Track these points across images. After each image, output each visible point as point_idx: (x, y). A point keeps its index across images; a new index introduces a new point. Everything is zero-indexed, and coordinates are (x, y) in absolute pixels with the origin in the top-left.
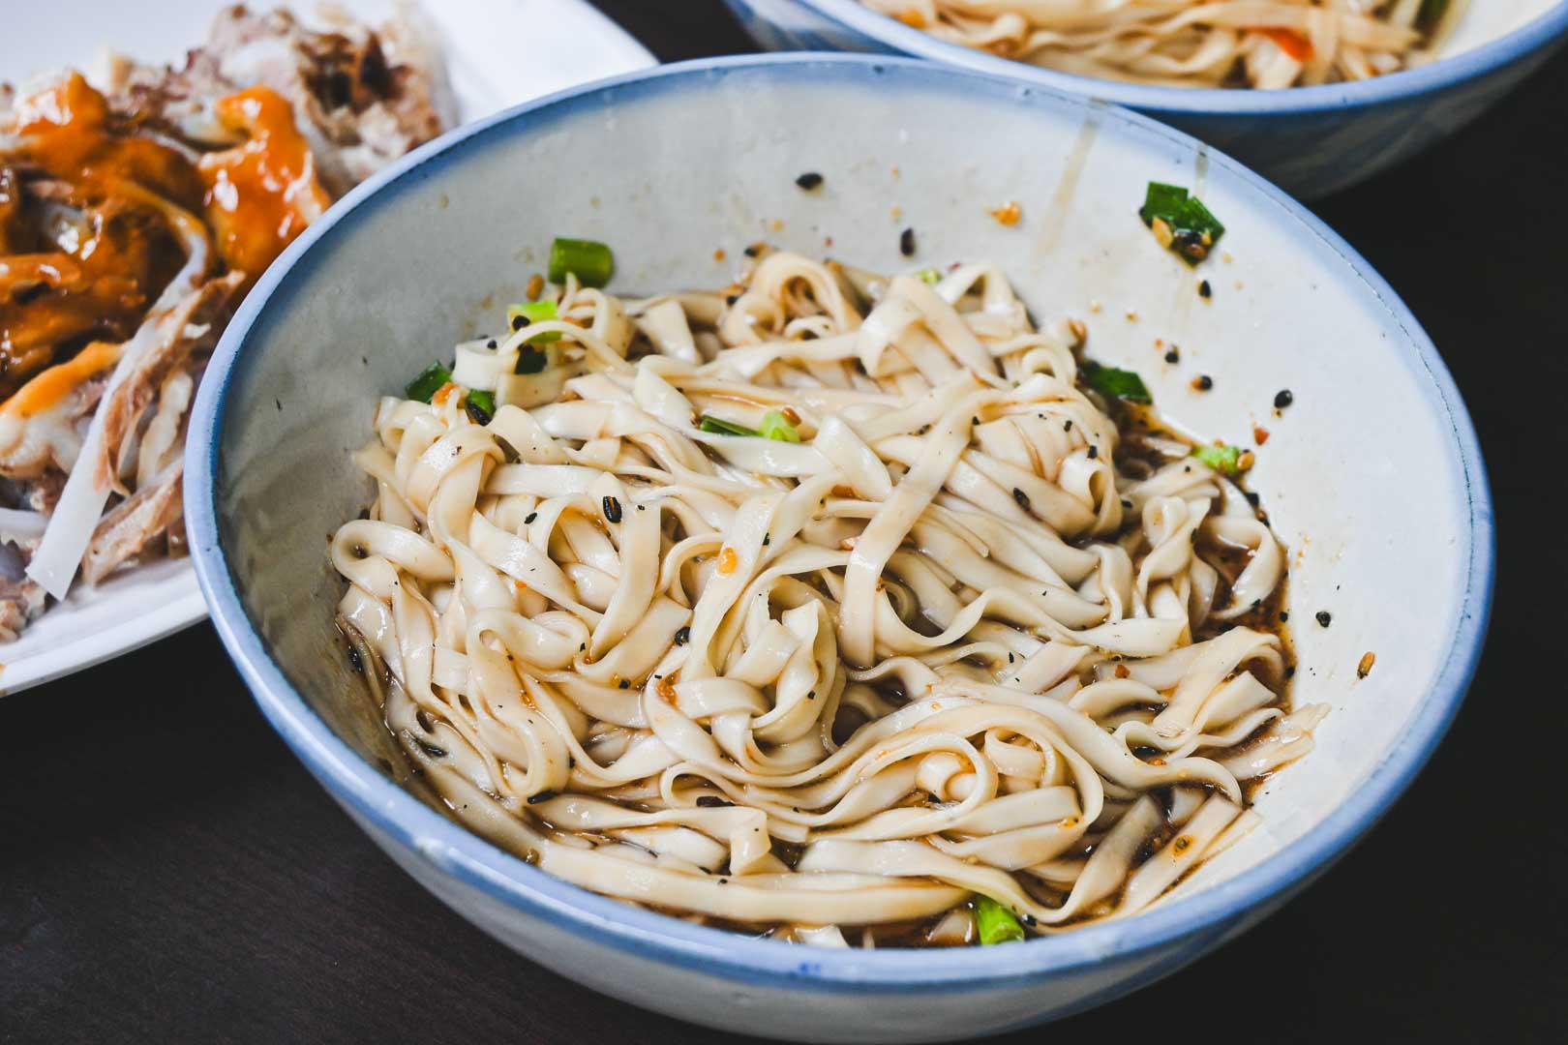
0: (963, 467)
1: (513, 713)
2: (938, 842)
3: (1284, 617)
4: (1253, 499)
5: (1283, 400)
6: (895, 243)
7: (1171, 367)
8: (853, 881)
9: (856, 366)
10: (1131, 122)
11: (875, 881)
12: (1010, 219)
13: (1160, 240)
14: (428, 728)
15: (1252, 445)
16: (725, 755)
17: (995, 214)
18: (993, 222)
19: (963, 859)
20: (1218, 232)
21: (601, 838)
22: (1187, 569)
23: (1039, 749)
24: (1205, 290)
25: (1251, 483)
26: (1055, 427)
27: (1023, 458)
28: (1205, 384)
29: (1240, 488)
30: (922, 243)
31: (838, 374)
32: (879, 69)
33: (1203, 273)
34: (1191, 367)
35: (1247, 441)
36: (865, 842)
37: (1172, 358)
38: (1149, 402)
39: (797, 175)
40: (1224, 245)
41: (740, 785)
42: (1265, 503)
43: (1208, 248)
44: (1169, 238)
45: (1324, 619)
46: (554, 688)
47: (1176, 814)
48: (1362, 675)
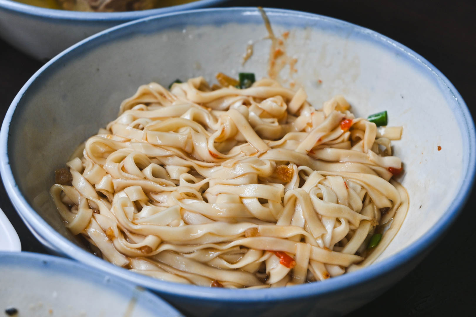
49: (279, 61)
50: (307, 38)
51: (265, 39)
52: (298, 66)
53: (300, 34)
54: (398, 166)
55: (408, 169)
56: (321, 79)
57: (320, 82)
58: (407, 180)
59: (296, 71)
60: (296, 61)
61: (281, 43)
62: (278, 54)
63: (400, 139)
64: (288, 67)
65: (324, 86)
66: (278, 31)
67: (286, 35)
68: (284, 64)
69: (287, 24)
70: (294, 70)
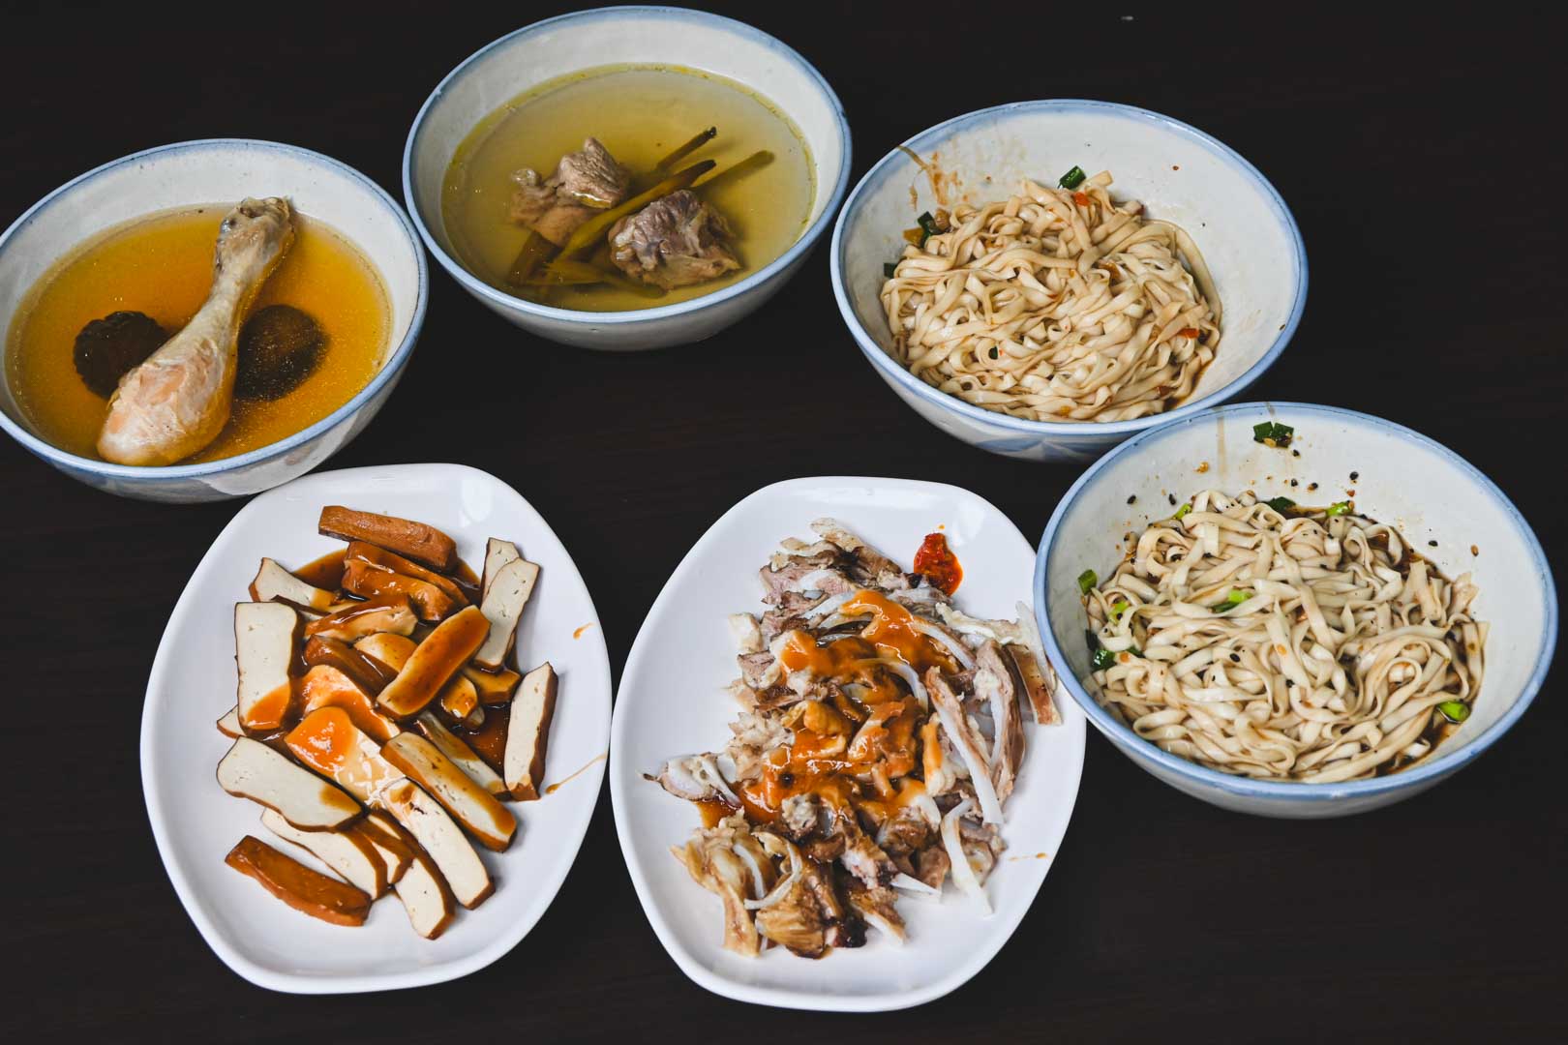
0: (1303, 569)
1: (1265, 745)
2: (1418, 695)
3: (1412, 551)
4: (1363, 517)
5: (1354, 476)
6: (1168, 502)
7: (1296, 488)
8: (1407, 724)
9: (1207, 556)
10: (1235, 410)
11: (1412, 721)
12: (1204, 469)
13: (1271, 446)
14: (1232, 769)
15: (1348, 498)
16: (1336, 713)
17: (1198, 470)
18: (1199, 474)
19: (1428, 696)
20: (1291, 430)
21: (1319, 767)
22: (1375, 556)
23: (1418, 645)
24: (1296, 453)
25: (1358, 510)
26: (1312, 536)
27: (1314, 553)
28: (1315, 486)
29: (1355, 516)
30: (1177, 497)
31: (1204, 564)
32: (1136, 444)
33: (1292, 448)
34: (1304, 484)
35: (1347, 498)
36: (1395, 711)
37: (1294, 484)
38: (1294, 504)
39: (1126, 501)
40: (1296, 434)
41: (1347, 719)
42: (1370, 515)
43: (1290, 439)
44: (1274, 443)
45: (1434, 544)
46: (1271, 728)
47: (1458, 638)
48: (1476, 554)
49: (942, 184)
50: (956, 146)
51: (919, 172)
52: (960, 177)
53: (946, 148)
54: (1138, 207)
55: (1147, 203)
56: (988, 175)
57: (988, 178)
58: (1153, 211)
59: (961, 183)
60: (956, 174)
61: (935, 167)
62: (937, 178)
63: (1111, 182)
64: (951, 184)
65: (994, 180)
66: (926, 158)
67: (935, 157)
68: (946, 184)
69: (932, 146)
70: (958, 184)
